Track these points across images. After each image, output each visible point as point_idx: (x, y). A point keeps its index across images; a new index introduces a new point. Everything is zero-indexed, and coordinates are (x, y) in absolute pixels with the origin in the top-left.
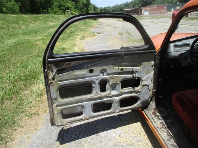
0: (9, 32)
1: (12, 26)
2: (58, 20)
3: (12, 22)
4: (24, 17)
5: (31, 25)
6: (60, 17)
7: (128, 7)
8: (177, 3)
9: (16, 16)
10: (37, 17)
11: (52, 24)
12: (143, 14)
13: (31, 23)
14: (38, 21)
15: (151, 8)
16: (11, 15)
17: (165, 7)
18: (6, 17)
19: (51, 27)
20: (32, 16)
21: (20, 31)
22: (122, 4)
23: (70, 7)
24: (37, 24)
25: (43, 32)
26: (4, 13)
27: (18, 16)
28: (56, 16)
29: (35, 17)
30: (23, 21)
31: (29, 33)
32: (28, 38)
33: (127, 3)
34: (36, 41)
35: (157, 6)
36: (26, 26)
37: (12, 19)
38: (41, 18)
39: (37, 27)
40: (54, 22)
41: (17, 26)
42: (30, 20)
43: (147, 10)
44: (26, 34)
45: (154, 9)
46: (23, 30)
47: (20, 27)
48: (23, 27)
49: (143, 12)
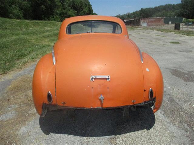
0: (13, 32)
1: (16, 28)
2: (56, 26)
3: (16, 25)
4: (27, 22)
5: (31, 29)
6: (58, 23)
7: (129, 17)
8: (175, 17)
9: (20, 21)
10: (38, 22)
11: (49, 29)
12: (142, 25)
13: (31, 27)
14: (37, 26)
15: (149, 20)
16: (16, 20)
17: (163, 20)
18: (12, 21)
19: (48, 31)
20: (33, 22)
21: (21, 32)
22: (124, 15)
23: (71, 15)
24: (36, 28)
25: (39, 35)
26: (11, 18)
27: (22, 21)
28: (55, 22)
29: (36, 22)
30: (24, 25)
31: (28, 34)
32: (26, 37)
33: (129, 14)
34: (32, 39)
35: (155, 19)
36: (26, 29)
37: (16, 23)
38: (40, 24)
39: (35, 30)
40: (52, 28)
41: (19, 29)
42: (31, 25)
43: (145, 21)
44: (25, 34)
45: (152, 22)
46: (23, 31)
47: (21, 29)
48: (24, 29)
49: (141, 23)
